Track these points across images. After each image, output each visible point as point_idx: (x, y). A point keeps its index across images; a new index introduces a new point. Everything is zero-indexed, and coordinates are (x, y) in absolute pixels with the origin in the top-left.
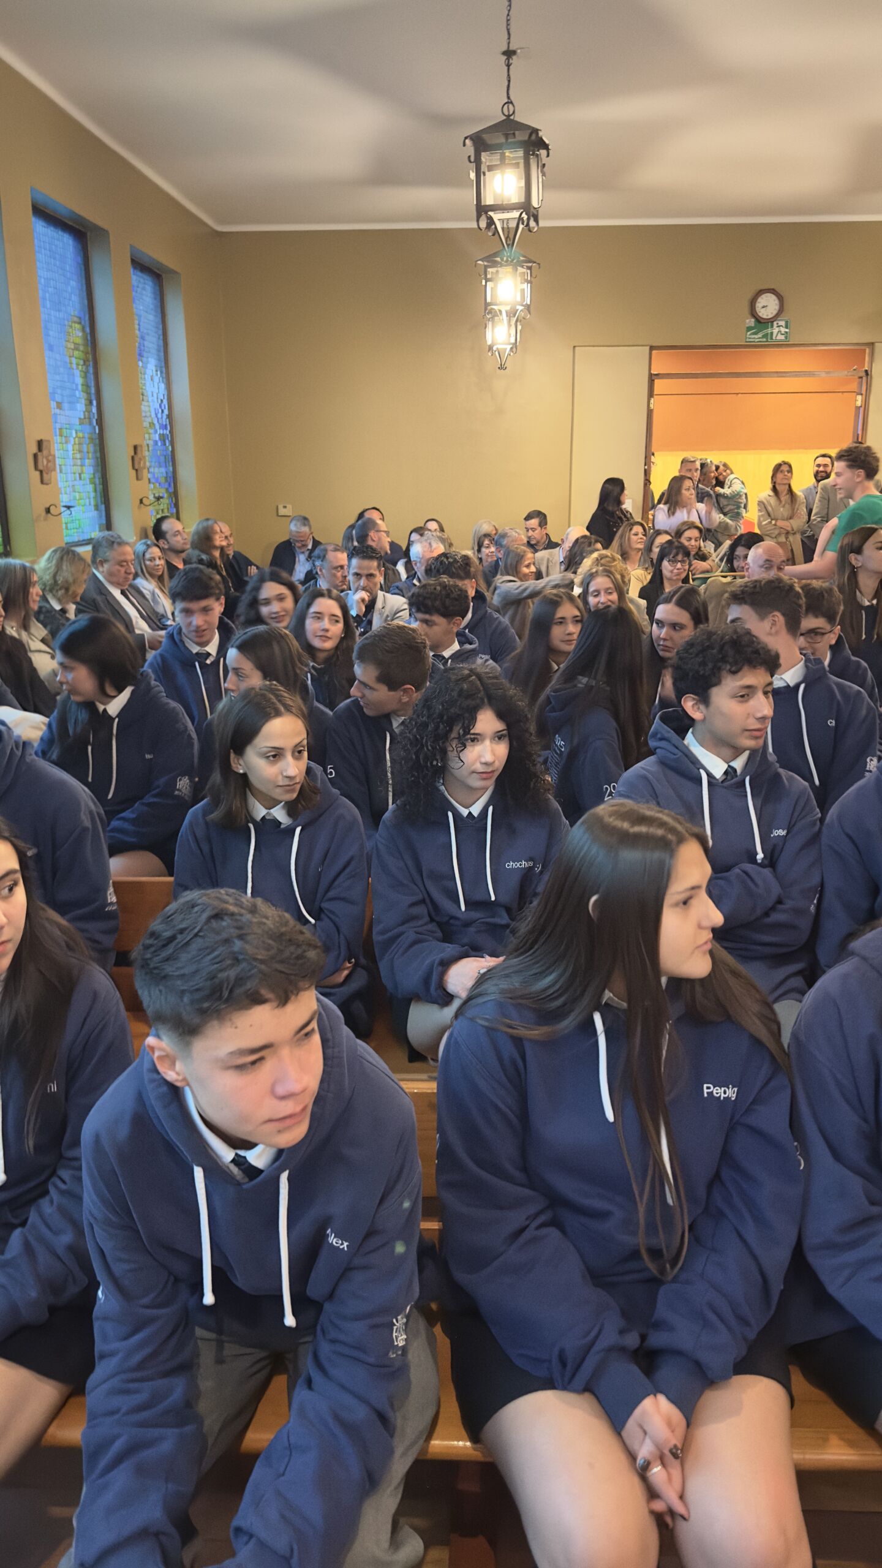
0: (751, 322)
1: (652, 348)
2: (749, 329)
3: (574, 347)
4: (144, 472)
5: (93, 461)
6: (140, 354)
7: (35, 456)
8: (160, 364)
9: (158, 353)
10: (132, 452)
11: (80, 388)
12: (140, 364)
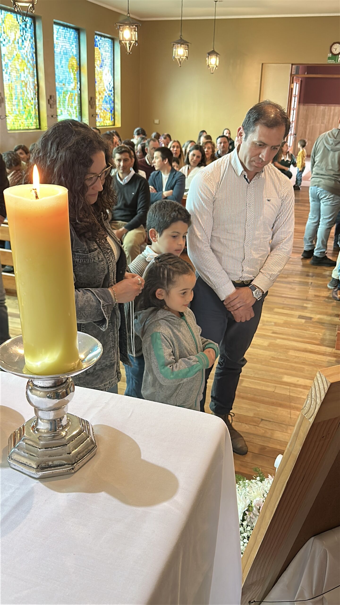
0: (330, 55)
1: (292, 64)
2: (329, 58)
3: (262, 64)
4: (94, 106)
5: (77, 102)
6: (101, 66)
7: (49, 100)
8: (110, 69)
9: (110, 66)
10: (90, 99)
11: (73, 79)
12: (101, 70)
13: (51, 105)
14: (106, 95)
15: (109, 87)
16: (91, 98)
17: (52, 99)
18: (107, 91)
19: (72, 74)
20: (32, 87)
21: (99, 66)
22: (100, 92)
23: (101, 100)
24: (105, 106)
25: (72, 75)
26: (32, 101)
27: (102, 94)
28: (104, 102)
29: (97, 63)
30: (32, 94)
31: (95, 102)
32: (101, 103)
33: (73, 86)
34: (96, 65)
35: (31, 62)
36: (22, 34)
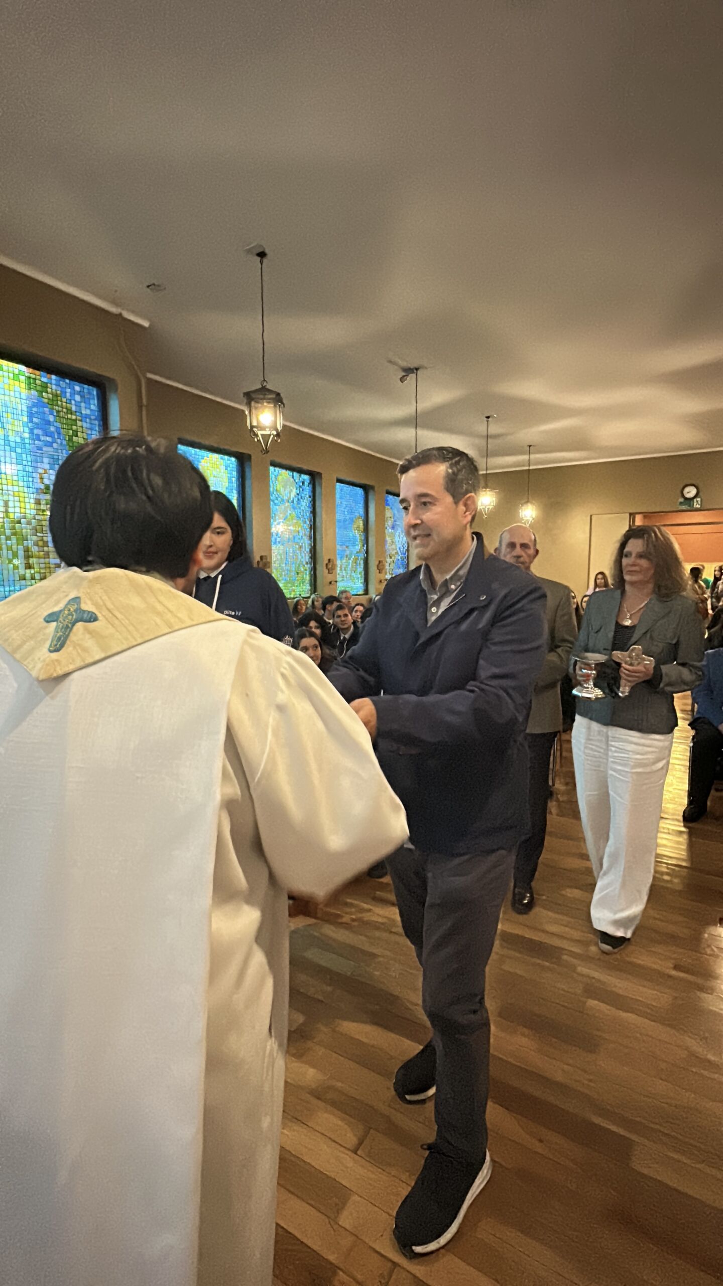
0: (682, 500)
1: (630, 514)
2: (681, 503)
3: (591, 516)
4: (383, 570)
5: (362, 566)
6: (393, 528)
7: (327, 565)
11: (358, 540)
12: (393, 532)
13: (328, 569)
14: (399, 558)
15: (402, 550)
17: (331, 563)
18: (400, 554)
20: (308, 550)
21: (391, 526)
22: (392, 555)
23: (392, 563)
25: (357, 537)
26: (306, 566)
27: (393, 557)
28: (396, 566)
29: (389, 524)
30: (307, 557)
31: (385, 565)
32: (393, 567)
33: (358, 548)
34: (386, 526)
35: (308, 523)
36: (298, 492)
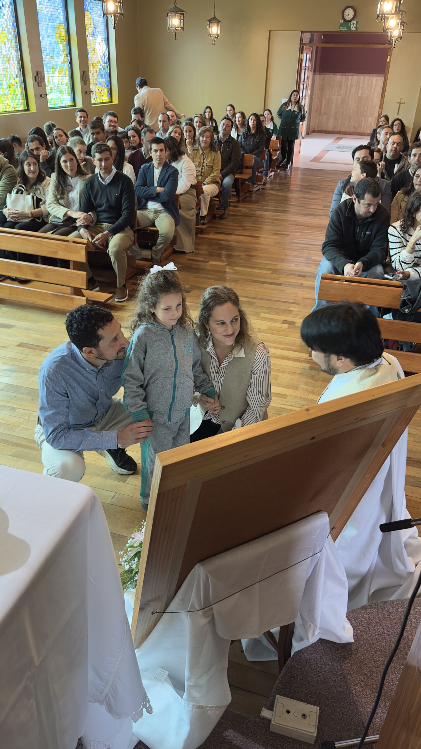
0: (342, 21)
1: (302, 32)
2: (341, 25)
3: (270, 31)
4: (88, 82)
5: (68, 78)
6: (94, 35)
7: (35, 77)
8: (104, 37)
9: (103, 33)
10: (82, 74)
11: (62, 50)
12: (93, 38)
13: (38, 82)
14: (101, 67)
15: (103, 58)
16: (84, 72)
17: (40, 76)
18: (102, 63)
19: (61, 45)
20: (16, 62)
21: (91, 33)
22: (94, 65)
23: (95, 74)
24: (100, 80)
25: (61, 47)
26: (16, 79)
27: (96, 67)
28: (99, 76)
29: (89, 31)
30: (16, 70)
31: (88, 76)
32: (95, 76)
33: (62, 58)
34: (87, 33)
35: (12, 33)
